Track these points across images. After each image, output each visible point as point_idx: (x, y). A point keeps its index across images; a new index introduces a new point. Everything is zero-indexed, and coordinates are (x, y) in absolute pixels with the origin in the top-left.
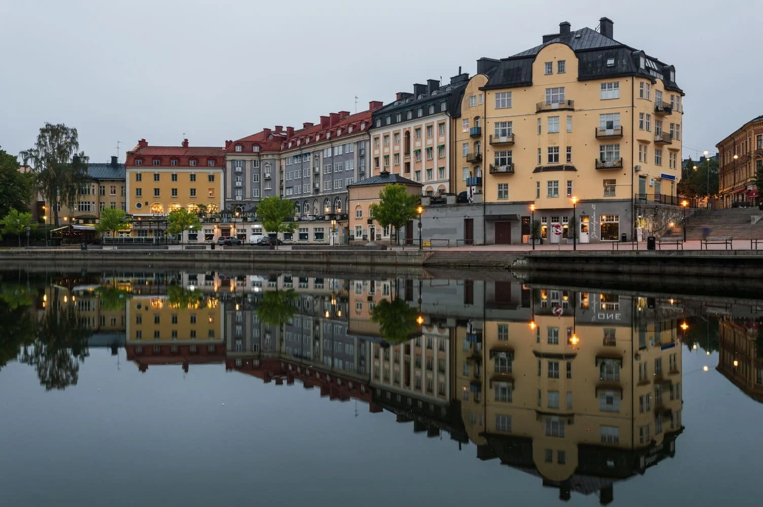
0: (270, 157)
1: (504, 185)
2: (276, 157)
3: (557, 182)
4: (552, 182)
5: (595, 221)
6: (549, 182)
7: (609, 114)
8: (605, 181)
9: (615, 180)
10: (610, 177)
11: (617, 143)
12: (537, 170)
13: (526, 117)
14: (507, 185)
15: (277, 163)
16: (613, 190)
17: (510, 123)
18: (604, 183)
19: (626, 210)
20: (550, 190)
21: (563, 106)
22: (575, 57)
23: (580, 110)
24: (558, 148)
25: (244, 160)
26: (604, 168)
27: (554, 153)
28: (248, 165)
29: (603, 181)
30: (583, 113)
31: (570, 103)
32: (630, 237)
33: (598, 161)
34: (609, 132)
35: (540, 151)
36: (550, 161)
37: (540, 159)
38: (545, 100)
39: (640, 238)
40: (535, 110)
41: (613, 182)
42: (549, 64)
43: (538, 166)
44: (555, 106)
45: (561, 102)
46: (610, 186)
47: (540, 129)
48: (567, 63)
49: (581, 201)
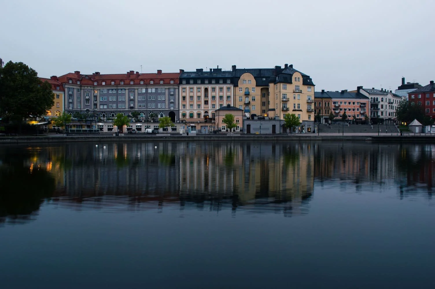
0: (89, 88)
1: (285, 114)
2: (92, 88)
3: (300, 115)
5: (306, 127)
6: (298, 115)
7: (309, 96)
11: (311, 104)
13: (291, 93)
15: (93, 91)
17: (286, 94)
19: (313, 124)
21: (299, 92)
22: (302, 78)
25: (74, 88)
26: (309, 111)
27: (299, 106)
28: (75, 91)
29: (308, 115)
30: (304, 94)
31: (301, 91)
32: (314, 132)
33: (307, 109)
34: (309, 101)
35: (294, 104)
36: (298, 108)
37: (295, 107)
38: (295, 89)
39: (316, 132)
40: (293, 92)
41: (310, 115)
42: (296, 78)
43: (294, 109)
44: (297, 91)
45: (299, 90)
46: (309, 117)
47: (295, 98)
48: (300, 78)
49: (303, 121)
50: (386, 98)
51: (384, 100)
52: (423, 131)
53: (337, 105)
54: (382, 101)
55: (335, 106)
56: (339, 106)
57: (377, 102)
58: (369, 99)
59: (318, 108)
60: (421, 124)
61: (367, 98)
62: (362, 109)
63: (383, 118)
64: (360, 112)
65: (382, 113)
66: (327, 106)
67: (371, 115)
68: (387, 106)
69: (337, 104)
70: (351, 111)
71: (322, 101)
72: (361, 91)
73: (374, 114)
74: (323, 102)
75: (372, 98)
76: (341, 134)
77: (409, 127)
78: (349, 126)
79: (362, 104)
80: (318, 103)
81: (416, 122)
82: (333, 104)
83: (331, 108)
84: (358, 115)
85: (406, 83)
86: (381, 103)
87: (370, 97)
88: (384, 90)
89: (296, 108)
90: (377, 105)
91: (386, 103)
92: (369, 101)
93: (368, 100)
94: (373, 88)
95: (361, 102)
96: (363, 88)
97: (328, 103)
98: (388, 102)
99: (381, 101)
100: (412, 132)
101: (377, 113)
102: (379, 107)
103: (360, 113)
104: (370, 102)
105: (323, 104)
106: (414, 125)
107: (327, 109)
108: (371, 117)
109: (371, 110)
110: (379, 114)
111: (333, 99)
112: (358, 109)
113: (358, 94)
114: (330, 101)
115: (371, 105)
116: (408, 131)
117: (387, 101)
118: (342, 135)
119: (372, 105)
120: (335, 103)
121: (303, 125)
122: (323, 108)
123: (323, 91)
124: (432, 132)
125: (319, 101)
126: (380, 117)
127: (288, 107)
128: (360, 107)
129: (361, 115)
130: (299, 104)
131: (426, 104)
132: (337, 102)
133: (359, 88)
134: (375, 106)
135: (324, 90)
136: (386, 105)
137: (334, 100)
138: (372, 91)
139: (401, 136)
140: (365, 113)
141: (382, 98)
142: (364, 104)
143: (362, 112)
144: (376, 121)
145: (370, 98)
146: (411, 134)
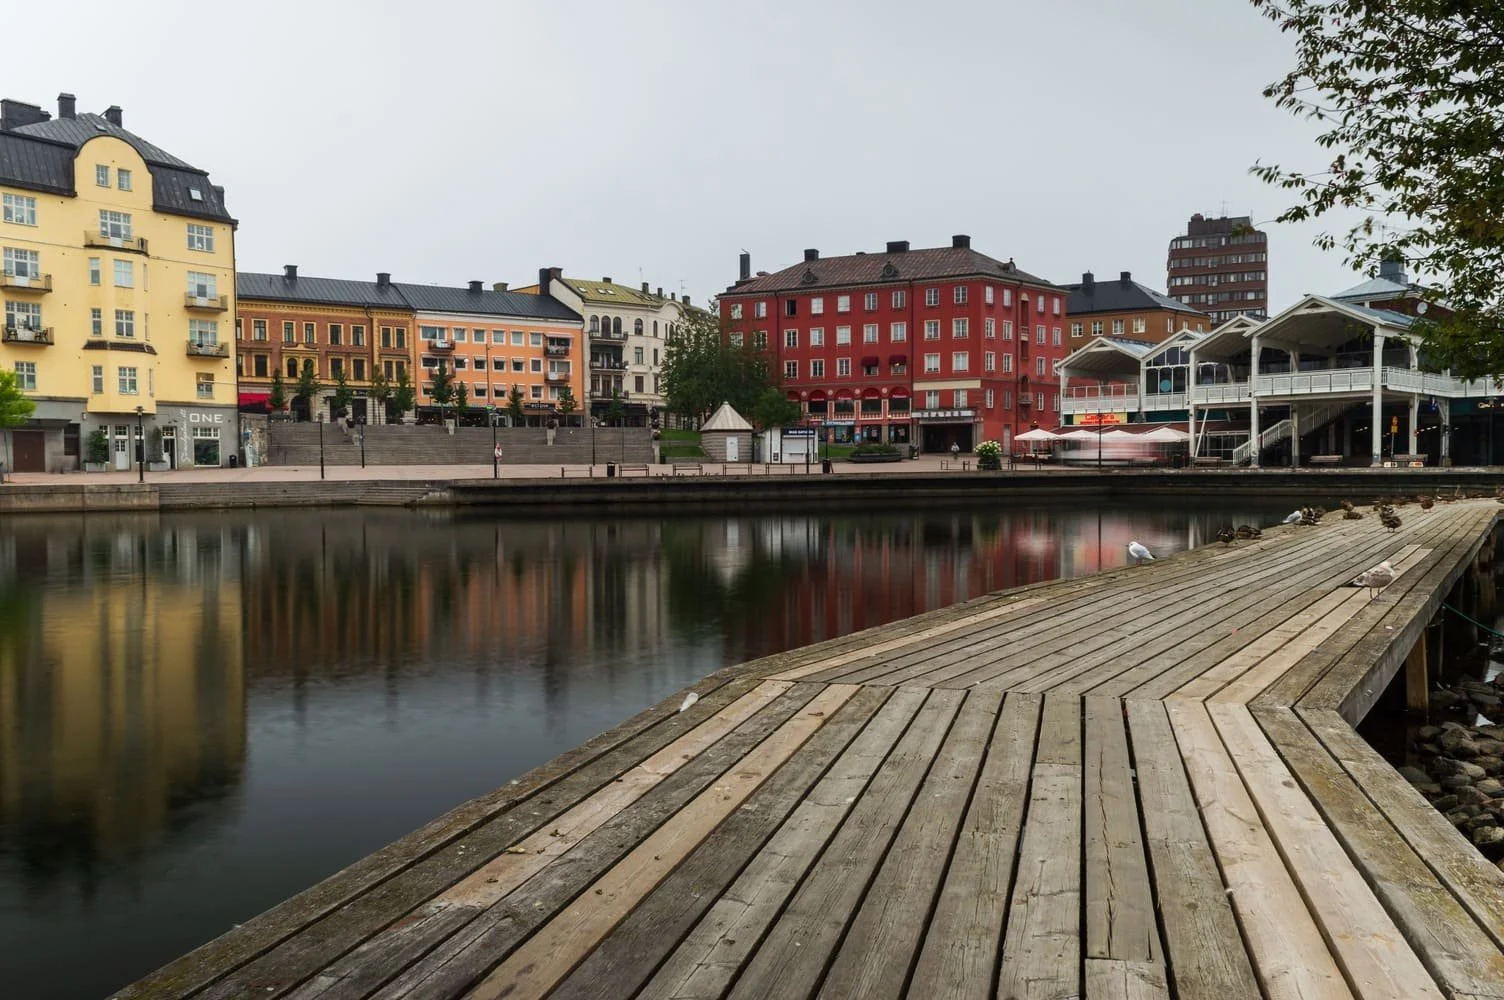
1: (28, 365)
3: (134, 370)
4: (125, 369)
5: (186, 436)
6: (120, 369)
7: (202, 274)
8: (199, 375)
9: (212, 375)
10: (206, 369)
11: (214, 319)
12: (91, 346)
13: (66, 250)
14: (33, 365)
16: (209, 389)
17: (35, 254)
18: (198, 378)
19: (229, 421)
20: (122, 382)
21: (128, 246)
22: (146, 170)
23: (158, 258)
24: (131, 313)
26: (198, 354)
27: (124, 321)
29: (195, 375)
30: (165, 264)
31: (143, 242)
32: (238, 461)
33: (190, 343)
34: (201, 302)
35: (96, 313)
36: (118, 333)
37: (97, 327)
38: (98, 228)
39: (250, 462)
40: (83, 242)
41: (210, 377)
42: (102, 170)
43: (96, 338)
44: (116, 242)
45: (128, 238)
46: (206, 383)
47: (95, 276)
48: (132, 176)
49: (160, 404)
50: (655, 323)
51: (648, 329)
52: (753, 456)
53: (440, 344)
54: (639, 332)
55: (432, 348)
56: (452, 346)
57: (617, 336)
58: (583, 320)
59: (348, 355)
60: (746, 425)
61: (575, 317)
62: (552, 363)
63: (644, 402)
64: (546, 375)
65: (639, 382)
66: (393, 343)
67: (594, 387)
68: (659, 352)
69: (442, 337)
70: (508, 369)
71: (372, 320)
72: (557, 290)
73: (607, 384)
74: (375, 324)
75: (595, 319)
76: (309, 474)
77: (705, 437)
78: (451, 433)
79: (552, 340)
80: (347, 329)
81: (727, 417)
82: (421, 339)
83: (412, 356)
84: (540, 388)
85: (753, 275)
86: (634, 341)
87: (587, 313)
88: (653, 290)
89: (109, 334)
90: (616, 351)
91: (655, 340)
92: (582, 330)
93: (581, 326)
94: (607, 280)
95: (550, 334)
96: (564, 275)
97: (400, 333)
98: (664, 337)
99: (632, 332)
100: (713, 461)
101: (619, 381)
102: (628, 355)
103: (547, 380)
104: (586, 337)
105: (375, 333)
106: (720, 428)
107: (395, 361)
108: (592, 397)
109: (591, 367)
110: (629, 385)
111: (419, 317)
112: (536, 365)
113: (543, 299)
114: (406, 324)
115: (592, 347)
116: (697, 453)
117: (662, 333)
118: (317, 477)
119: (597, 350)
120: (430, 332)
121: (160, 423)
122: (376, 354)
123: (383, 278)
124: (786, 459)
125: (352, 320)
126: (630, 397)
127: (45, 324)
128: (546, 352)
129: (553, 388)
130: (130, 315)
131: (786, 344)
132: (442, 330)
133: (548, 275)
134: (608, 350)
135: (389, 275)
136: (656, 351)
137: (425, 318)
138: (603, 292)
139: (611, 481)
140: (566, 380)
141: (639, 322)
142: (564, 342)
143: (553, 376)
144: (616, 413)
145: (587, 318)
146: (712, 470)
